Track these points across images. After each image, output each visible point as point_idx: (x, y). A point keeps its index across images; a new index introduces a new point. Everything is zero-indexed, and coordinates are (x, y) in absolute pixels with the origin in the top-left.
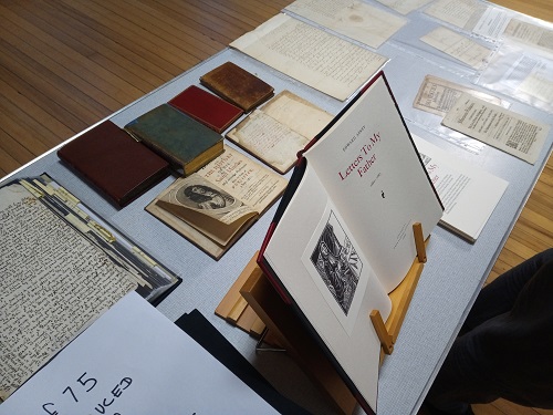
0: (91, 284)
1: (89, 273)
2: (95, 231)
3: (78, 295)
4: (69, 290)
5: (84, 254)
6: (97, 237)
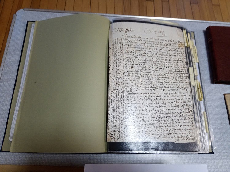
0: (176, 118)
1: (179, 111)
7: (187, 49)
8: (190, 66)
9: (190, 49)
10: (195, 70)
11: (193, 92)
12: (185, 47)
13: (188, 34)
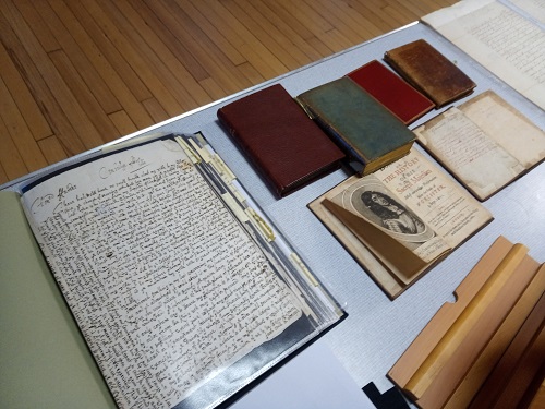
0: (247, 295)
1: (246, 280)
2: (254, 222)
3: (231, 307)
4: (222, 296)
5: (241, 251)
6: (255, 232)
7: (203, 167)
8: (223, 192)
9: (208, 165)
10: (236, 194)
11: (251, 232)
12: (195, 165)
13: (190, 140)
